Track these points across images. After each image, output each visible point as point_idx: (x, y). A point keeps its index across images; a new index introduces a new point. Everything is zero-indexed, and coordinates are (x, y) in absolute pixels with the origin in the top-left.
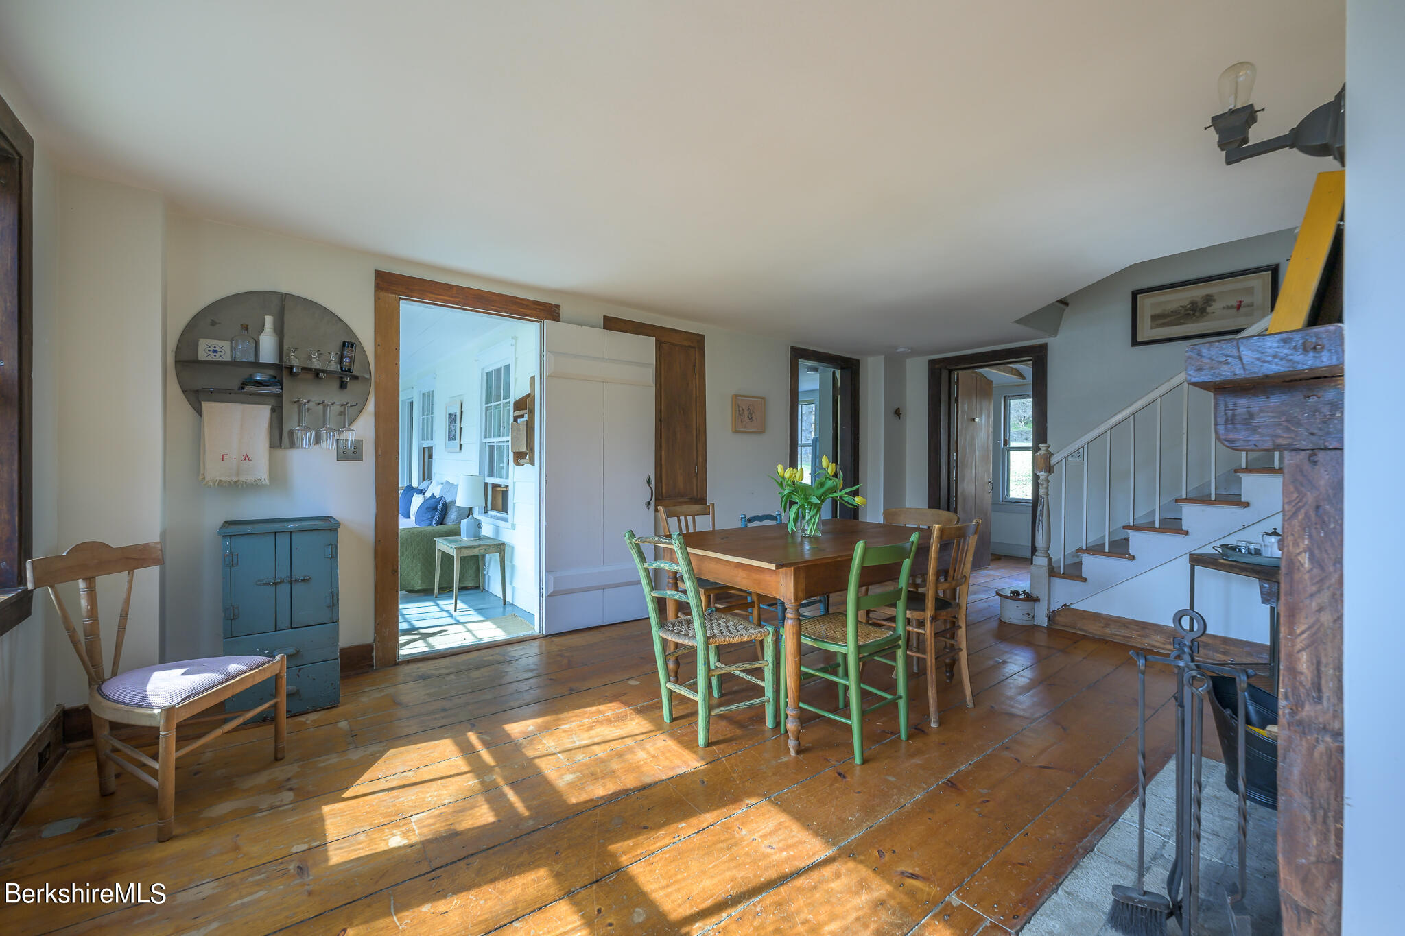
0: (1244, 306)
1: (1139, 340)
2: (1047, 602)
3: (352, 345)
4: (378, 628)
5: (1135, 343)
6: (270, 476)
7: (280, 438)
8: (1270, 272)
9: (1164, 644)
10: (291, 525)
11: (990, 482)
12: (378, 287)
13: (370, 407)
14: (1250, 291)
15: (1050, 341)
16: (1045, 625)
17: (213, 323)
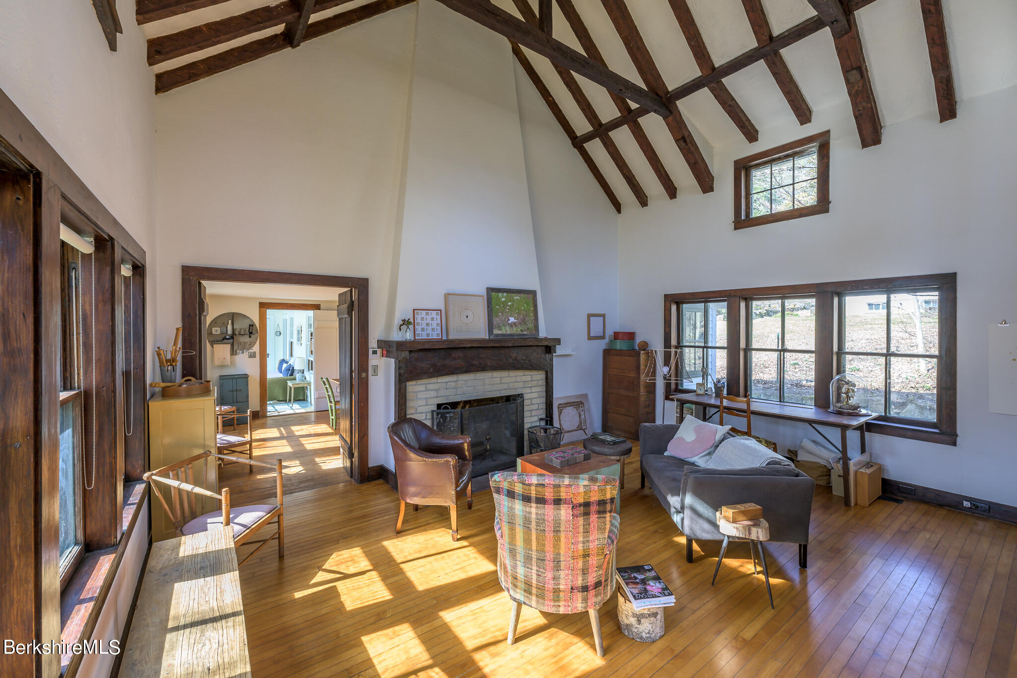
3: (252, 326)
4: (261, 406)
6: (230, 363)
7: (233, 353)
10: (236, 376)
12: (260, 307)
13: (258, 342)
17: (216, 323)
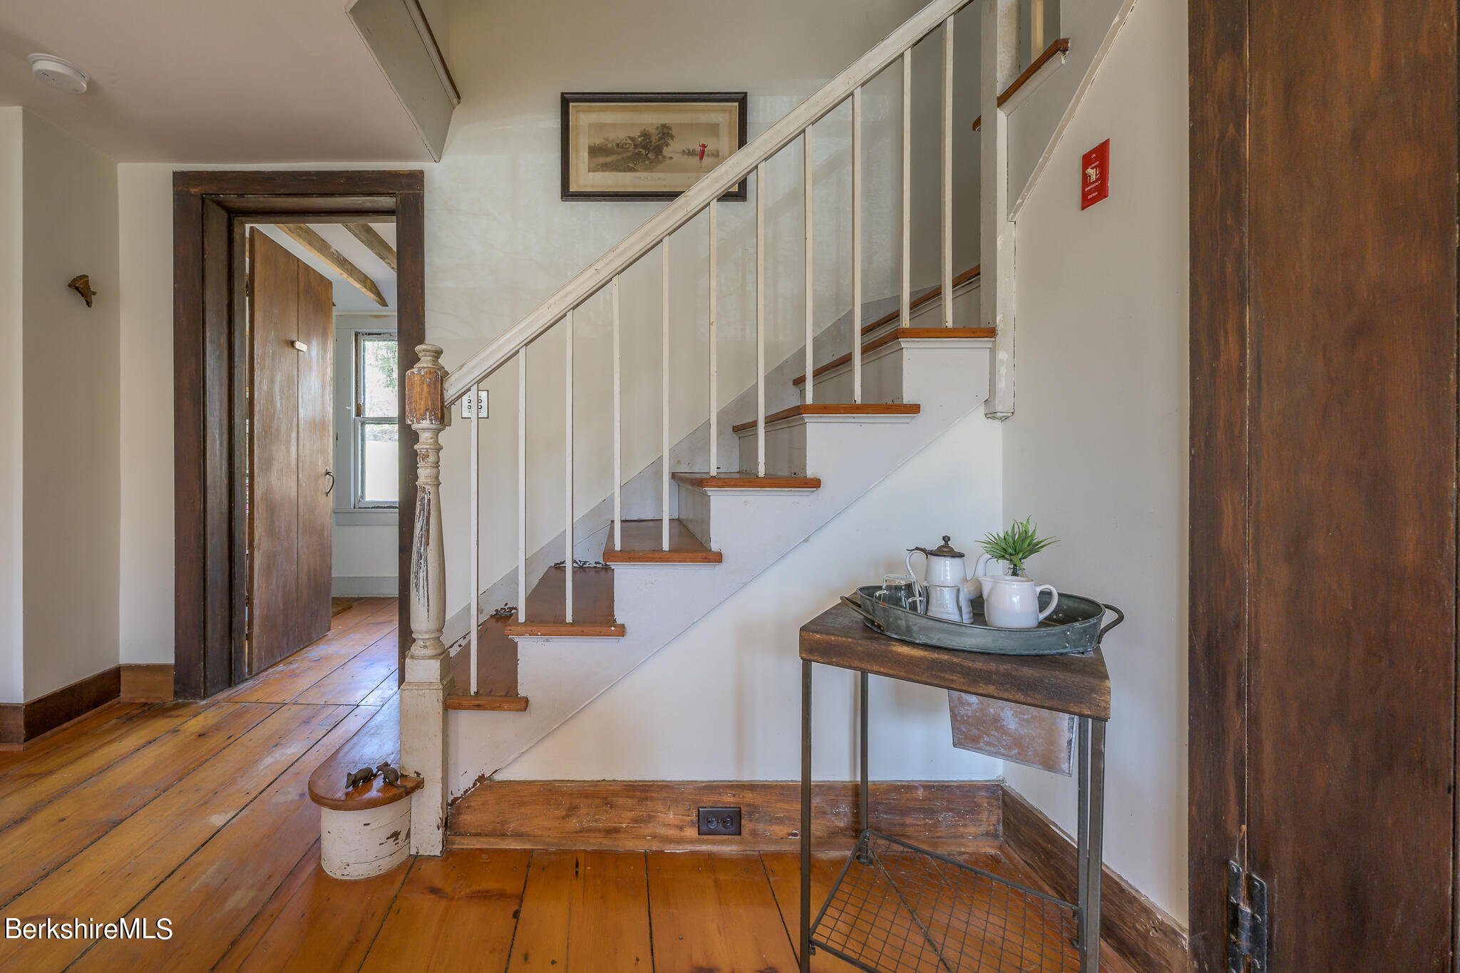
0: (708, 155)
1: (573, 188)
2: (440, 785)
5: (567, 194)
8: (737, 104)
9: (681, 828)
11: (328, 473)
14: (713, 129)
15: (429, 168)
16: (437, 851)
